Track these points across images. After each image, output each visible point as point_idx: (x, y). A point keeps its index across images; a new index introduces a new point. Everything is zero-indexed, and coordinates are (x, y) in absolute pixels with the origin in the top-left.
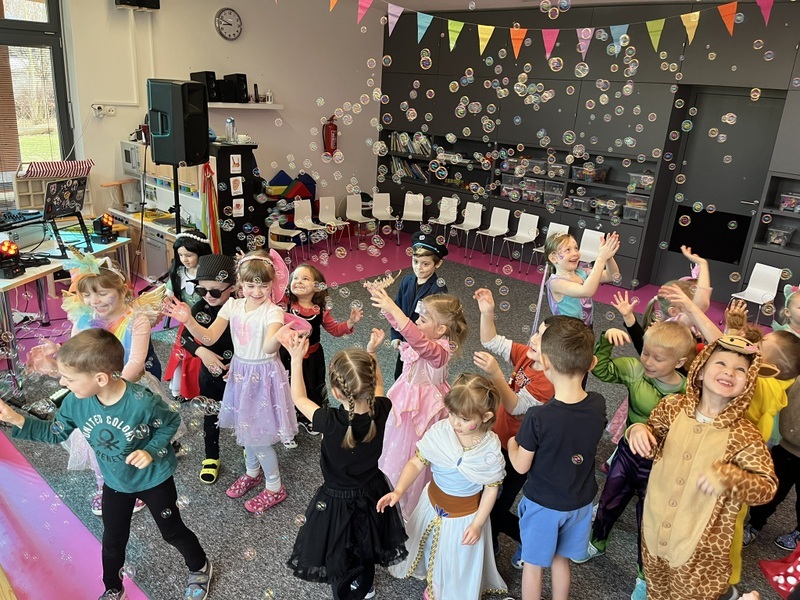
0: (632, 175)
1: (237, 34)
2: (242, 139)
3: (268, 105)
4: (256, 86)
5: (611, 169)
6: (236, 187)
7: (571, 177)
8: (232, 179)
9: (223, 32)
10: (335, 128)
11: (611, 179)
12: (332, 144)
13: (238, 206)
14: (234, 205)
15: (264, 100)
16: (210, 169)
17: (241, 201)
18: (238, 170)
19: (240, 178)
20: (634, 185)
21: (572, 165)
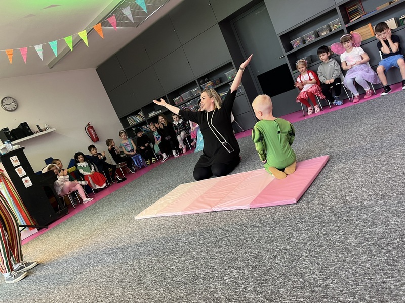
0: (226, 74)
1: (15, 107)
3: (48, 131)
4: (38, 126)
6: (20, 172)
8: (16, 169)
9: (7, 109)
10: (92, 127)
12: (94, 136)
13: (26, 181)
14: (24, 182)
15: (45, 130)
17: (28, 178)
18: (18, 163)
19: (21, 167)
20: (230, 78)
21: (200, 85)
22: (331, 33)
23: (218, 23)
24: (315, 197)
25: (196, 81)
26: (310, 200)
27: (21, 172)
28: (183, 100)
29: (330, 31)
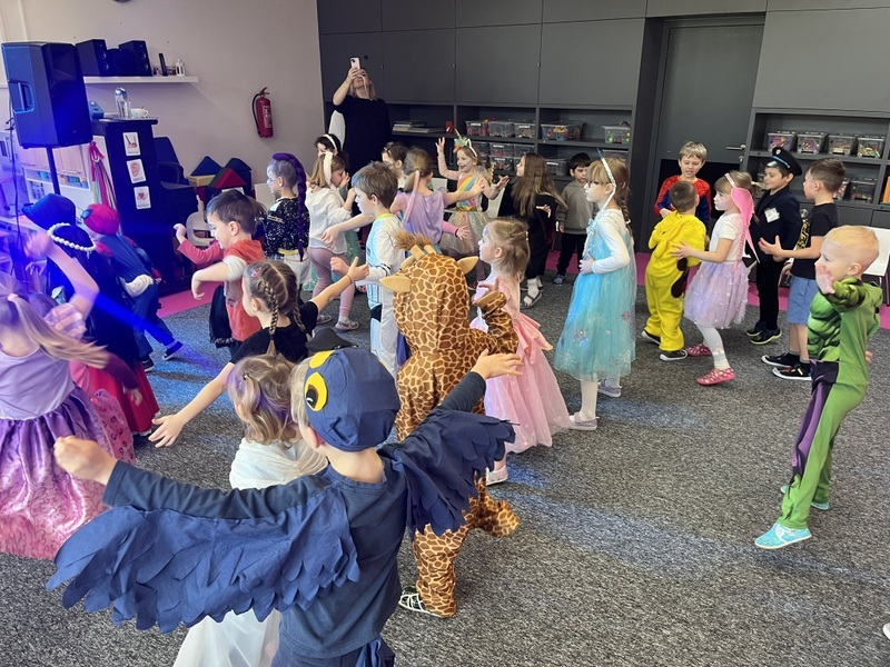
0: (606, 128)
2: (137, 113)
3: (179, 78)
4: (161, 56)
5: (585, 125)
7: (540, 137)
8: (129, 163)
10: (268, 103)
11: (587, 136)
12: (266, 122)
13: (141, 195)
14: (136, 195)
15: (174, 73)
16: (98, 152)
17: (146, 189)
18: (136, 151)
19: (139, 161)
20: (611, 140)
21: (540, 123)
22: (853, 160)
23: (648, 20)
25: (538, 110)
27: (137, 172)
28: (487, 134)
29: (854, 152)
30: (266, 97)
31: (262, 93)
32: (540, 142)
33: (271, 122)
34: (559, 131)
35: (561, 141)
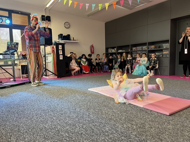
0: (163, 45)
1: (69, 27)
3: (76, 41)
4: (73, 38)
11: (160, 47)
14: (60, 57)
16: (54, 48)
19: (61, 51)
20: (165, 47)
21: (148, 46)
23: (171, 20)
24: (184, 114)
25: (147, 43)
26: (181, 114)
28: (137, 50)
30: (93, 46)
31: (92, 45)
32: (148, 50)
33: (93, 51)
34: (152, 47)
35: (153, 49)
